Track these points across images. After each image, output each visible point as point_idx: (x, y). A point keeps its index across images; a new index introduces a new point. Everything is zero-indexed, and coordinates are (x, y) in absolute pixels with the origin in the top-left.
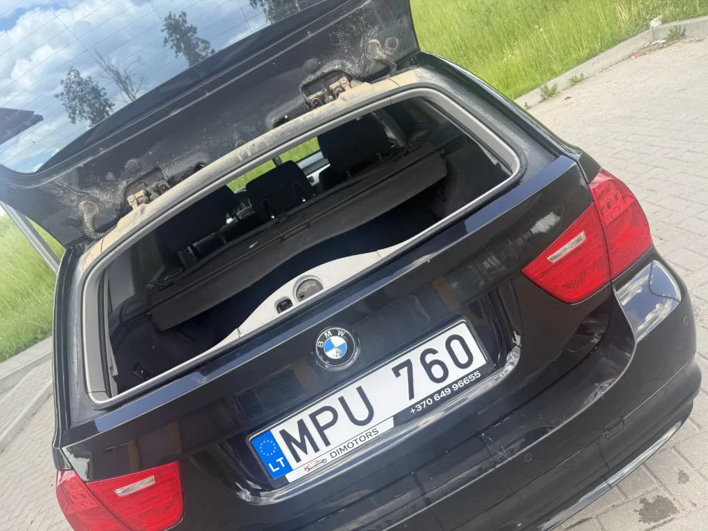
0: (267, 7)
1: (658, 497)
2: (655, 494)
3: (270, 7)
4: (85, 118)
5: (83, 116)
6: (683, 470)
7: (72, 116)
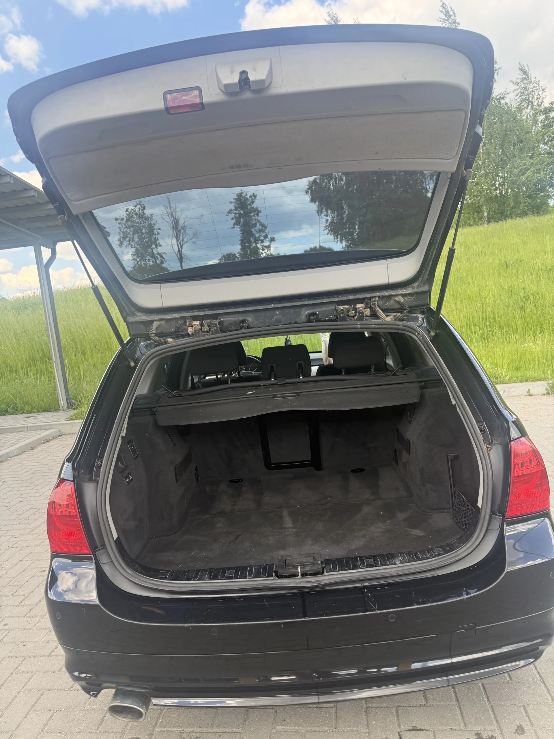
0: (330, 219)
1: (492, 736)
2: (490, 733)
3: (333, 219)
4: (132, 246)
5: (130, 244)
6: (523, 725)
7: (122, 240)
